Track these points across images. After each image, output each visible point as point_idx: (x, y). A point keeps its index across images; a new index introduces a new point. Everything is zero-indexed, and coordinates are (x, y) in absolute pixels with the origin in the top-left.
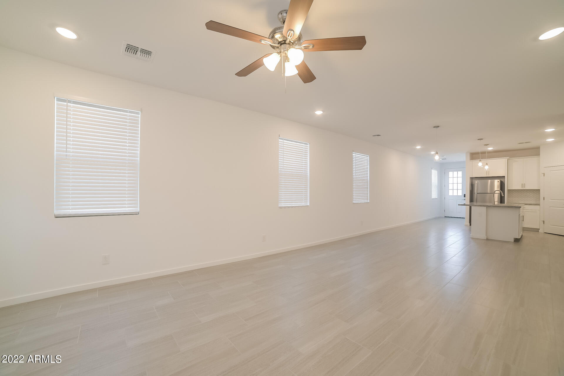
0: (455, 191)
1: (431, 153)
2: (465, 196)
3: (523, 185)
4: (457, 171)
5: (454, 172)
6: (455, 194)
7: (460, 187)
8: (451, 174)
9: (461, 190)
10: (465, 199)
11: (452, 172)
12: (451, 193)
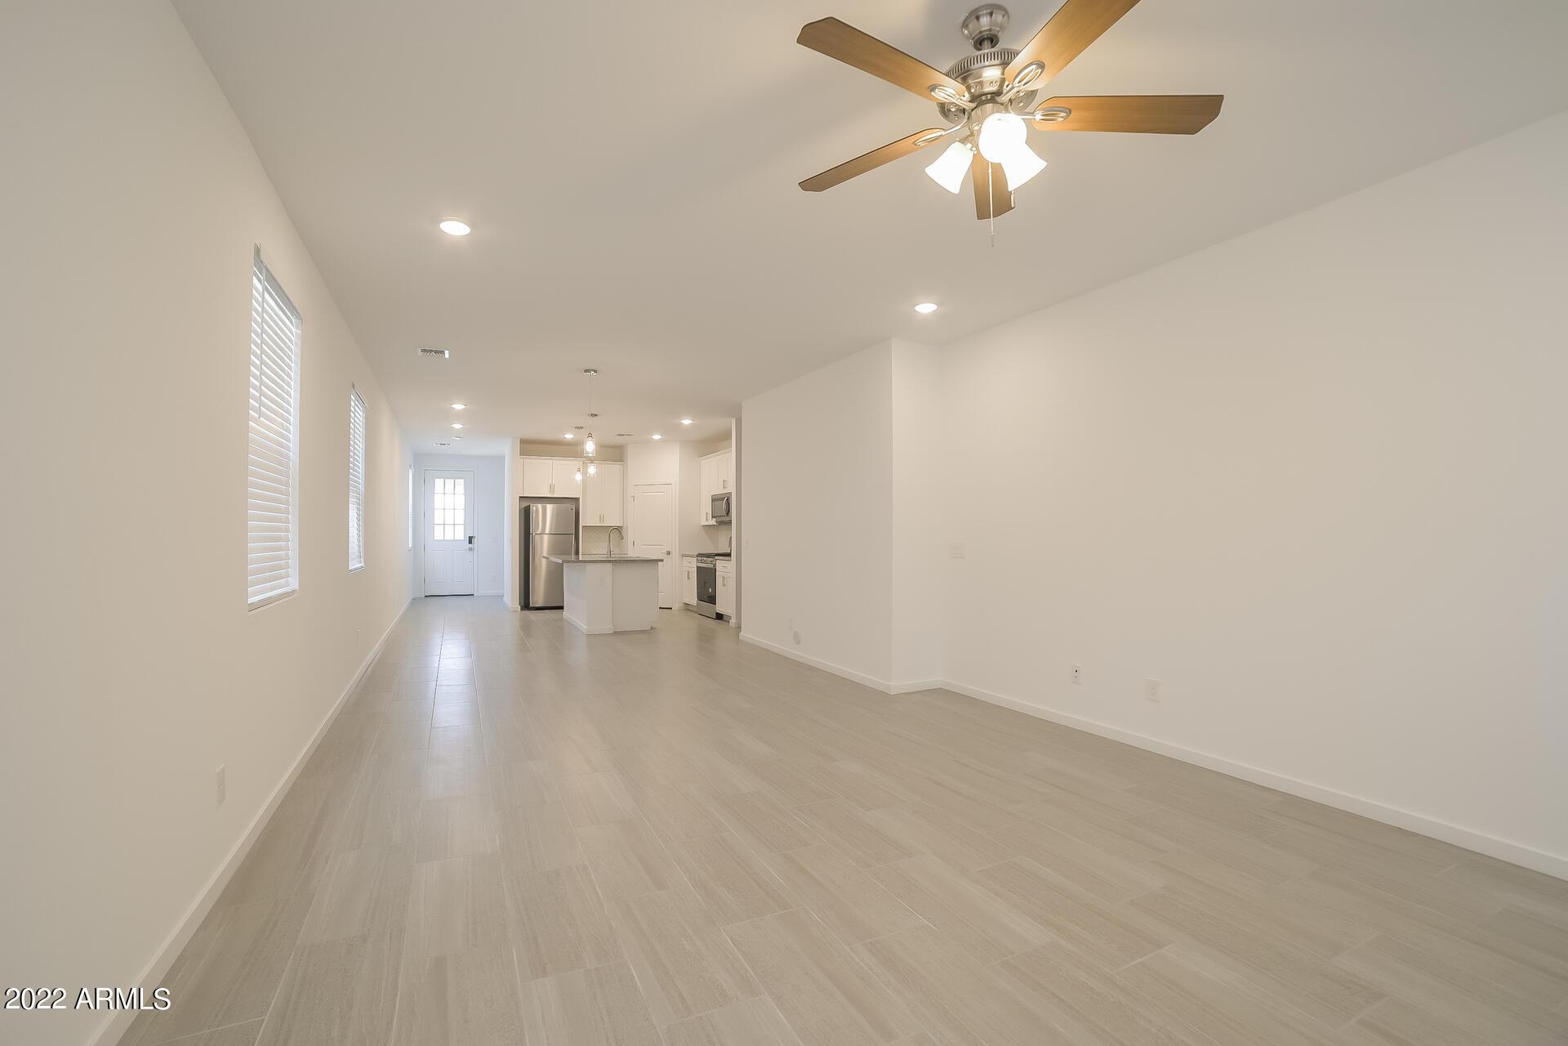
0: (449, 529)
1: (453, 426)
2: (470, 542)
3: (601, 518)
4: (455, 478)
5: (446, 480)
6: (449, 536)
7: (460, 519)
8: (439, 483)
9: (463, 526)
10: (470, 549)
11: (443, 480)
12: (438, 534)
